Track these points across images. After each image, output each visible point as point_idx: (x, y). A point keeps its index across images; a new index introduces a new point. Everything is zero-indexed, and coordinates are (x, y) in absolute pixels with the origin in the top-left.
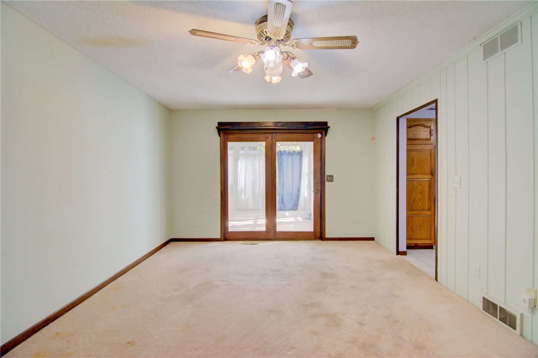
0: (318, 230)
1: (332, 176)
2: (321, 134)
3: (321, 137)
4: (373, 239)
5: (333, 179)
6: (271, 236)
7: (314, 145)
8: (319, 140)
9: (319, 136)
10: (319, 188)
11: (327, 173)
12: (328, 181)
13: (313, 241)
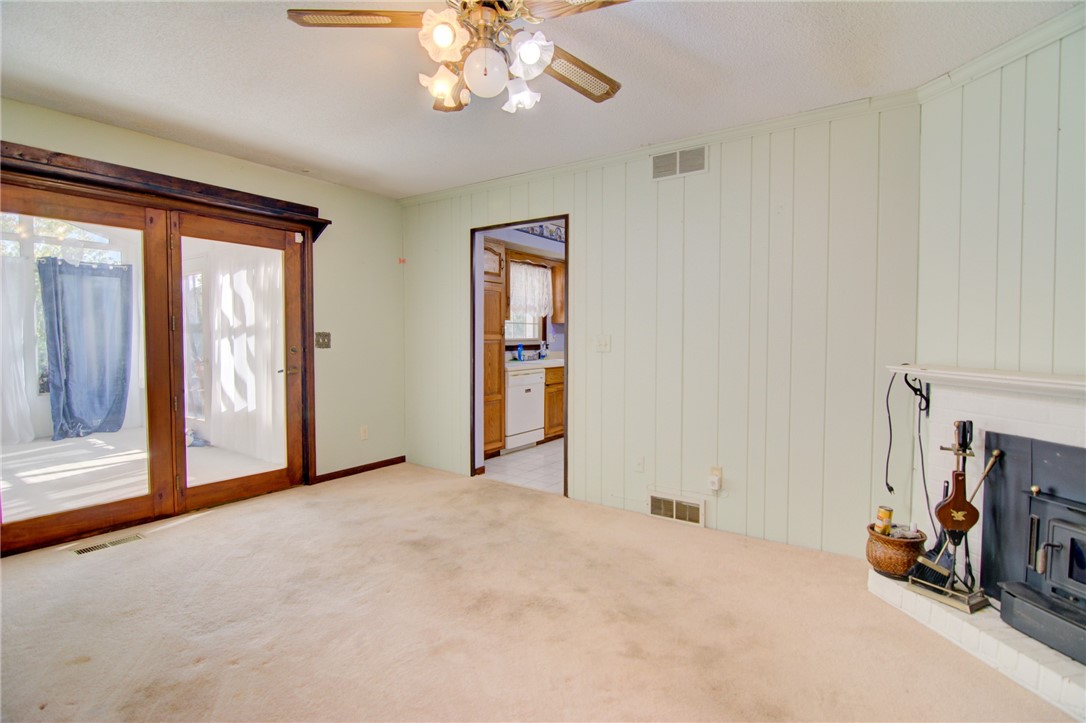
0: (299, 461)
1: (327, 336)
2: (303, 235)
3: (304, 242)
4: (402, 459)
5: (329, 340)
6: (168, 505)
7: (287, 260)
8: (298, 249)
9: (299, 238)
10: (299, 363)
11: (318, 328)
12: (320, 346)
13: (288, 491)
